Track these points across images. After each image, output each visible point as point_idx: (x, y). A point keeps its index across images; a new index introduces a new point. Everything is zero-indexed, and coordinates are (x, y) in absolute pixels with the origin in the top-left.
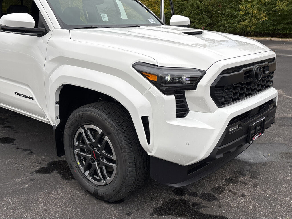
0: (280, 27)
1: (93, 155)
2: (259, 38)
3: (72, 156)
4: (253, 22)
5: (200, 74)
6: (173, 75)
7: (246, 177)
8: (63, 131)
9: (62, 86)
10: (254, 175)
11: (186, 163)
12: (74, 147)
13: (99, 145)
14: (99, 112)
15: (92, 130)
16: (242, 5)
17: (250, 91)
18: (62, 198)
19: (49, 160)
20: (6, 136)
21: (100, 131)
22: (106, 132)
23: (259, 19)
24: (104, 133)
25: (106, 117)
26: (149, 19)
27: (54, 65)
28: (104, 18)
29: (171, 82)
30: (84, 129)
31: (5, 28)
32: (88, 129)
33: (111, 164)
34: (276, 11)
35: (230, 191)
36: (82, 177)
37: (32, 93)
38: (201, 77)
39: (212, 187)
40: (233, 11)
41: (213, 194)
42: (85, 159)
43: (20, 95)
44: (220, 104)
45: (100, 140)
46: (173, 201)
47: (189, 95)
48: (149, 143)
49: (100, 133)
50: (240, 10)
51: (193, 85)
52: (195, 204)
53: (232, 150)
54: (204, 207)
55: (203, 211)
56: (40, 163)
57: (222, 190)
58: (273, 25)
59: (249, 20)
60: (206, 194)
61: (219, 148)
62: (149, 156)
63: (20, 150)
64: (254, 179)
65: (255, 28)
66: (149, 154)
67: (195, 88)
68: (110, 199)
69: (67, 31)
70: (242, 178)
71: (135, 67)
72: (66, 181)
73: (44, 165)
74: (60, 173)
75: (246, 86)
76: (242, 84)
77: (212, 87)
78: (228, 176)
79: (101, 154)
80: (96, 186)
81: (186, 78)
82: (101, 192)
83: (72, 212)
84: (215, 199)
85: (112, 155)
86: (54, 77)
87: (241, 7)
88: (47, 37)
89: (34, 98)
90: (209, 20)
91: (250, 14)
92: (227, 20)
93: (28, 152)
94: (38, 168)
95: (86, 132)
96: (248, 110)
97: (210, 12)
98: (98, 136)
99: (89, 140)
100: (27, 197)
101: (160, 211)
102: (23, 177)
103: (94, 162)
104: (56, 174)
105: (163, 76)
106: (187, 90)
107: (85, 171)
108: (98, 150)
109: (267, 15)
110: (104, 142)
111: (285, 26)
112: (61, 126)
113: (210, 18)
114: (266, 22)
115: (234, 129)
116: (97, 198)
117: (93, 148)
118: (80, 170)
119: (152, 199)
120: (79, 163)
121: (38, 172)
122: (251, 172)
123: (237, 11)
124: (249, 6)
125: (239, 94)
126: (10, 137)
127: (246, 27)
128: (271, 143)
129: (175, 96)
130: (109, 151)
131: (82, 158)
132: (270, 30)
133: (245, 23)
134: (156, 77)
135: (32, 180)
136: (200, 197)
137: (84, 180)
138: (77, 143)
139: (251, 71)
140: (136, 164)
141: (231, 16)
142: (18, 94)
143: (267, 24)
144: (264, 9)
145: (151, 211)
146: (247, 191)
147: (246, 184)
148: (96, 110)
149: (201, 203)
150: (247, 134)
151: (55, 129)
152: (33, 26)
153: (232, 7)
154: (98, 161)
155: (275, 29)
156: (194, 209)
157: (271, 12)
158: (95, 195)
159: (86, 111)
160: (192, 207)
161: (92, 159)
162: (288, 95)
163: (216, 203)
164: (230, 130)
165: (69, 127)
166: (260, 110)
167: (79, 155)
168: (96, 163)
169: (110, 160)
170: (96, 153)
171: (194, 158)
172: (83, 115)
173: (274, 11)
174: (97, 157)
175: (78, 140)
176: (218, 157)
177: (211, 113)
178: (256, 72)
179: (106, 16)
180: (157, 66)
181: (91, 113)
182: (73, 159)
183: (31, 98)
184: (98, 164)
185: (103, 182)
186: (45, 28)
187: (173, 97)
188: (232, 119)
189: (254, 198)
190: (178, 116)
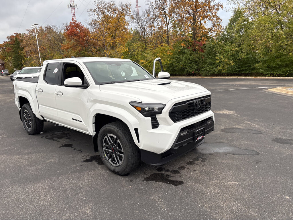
0: (243, 69)
1: (112, 150)
2: (230, 77)
3: (102, 152)
4: (225, 67)
5: (163, 106)
6: (150, 107)
7: (199, 161)
8: (97, 138)
9: (96, 114)
10: (204, 160)
11: (159, 152)
12: (103, 147)
13: (115, 145)
14: (114, 127)
15: (111, 137)
16: (217, 56)
17: (194, 114)
18: (97, 174)
19: (91, 155)
20: (68, 143)
21: (115, 137)
22: (118, 137)
23: (229, 65)
24: (117, 138)
25: (118, 130)
26: (145, 76)
27: (92, 104)
28: (123, 74)
29: (148, 111)
30: (107, 136)
31: (67, 85)
32: (109, 136)
33: (121, 154)
34: (240, 59)
35: (188, 169)
36: (107, 162)
37: (81, 118)
38: (164, 108)
39: (178, 167)
40: (212, 61)
41: (178, 170)
42: (109, 152)
43: (75, 120)
44: (175, 120)
45: (115, 142)
46: (156, 174)
47: (158, 117)
48: (139, 142)
49: (115, 138)
50: (216, 60)
51: (160, 112)
52: (167, 175)
53: (184, 145)
54: (172, 177)
55: (171, 179)
56: (86, 157)
57: (184, 168)
58: (239, 68)
59: (222, 66)
60: (175, 170)
61: (175, 144)
62: (140, 149)
63: (76, 150)
64: (203, 162)
65: (227, 70)
66: (139, 148)
67: (161, 113)
68: (122, 173)
69: (98, 86)
70: (196, 162)
71: (131, 104)
72: (99, 166)
73: (88, 158)
74: (96, 161)
75: (190, 111)
76: (188, 110)
77: (169, 113)
78: (189, 161)
79: (116, 149)
80: (115, 167)
81: (156, 108)
82: (117, 170)
83: (102, 180)
84: (179, 172)
85: (122, 149)
86: (92, 110)
87: (217, 58)
88: (88, 89)
89: (82, 121)
90: (197, 67)
91: (223, 62)
92: (209, 66)
93: (80, 151)
94: (85, 160)
95: (108, 138)
96: (192, 124)
97: (196, 62)
98: (114, 140)
99: (110, 142)
100: (79, 174)
101: (148, 179)
102: (77, 164)
103: (113, 154)
104: (94, 162)
105: (144, 108)
106: (157, 114)
107: (109, 159)
108: (115, 147)
109: (234, 62)
110: (117, 143)
111: (246, 68)
112: (96, 135)
113: (197, 65)
114: (234, 66)
115: (184, 133)
116: (115, 174)
117: (112, 146)
118: (106, 159)
119: (145, 173)
120: (105, 155)
121: (85, 161)
122: (203, 159)
123: (214, 60)
124: (222, 57)
125: (186, 116)
126: (70, 144)
127: (221, 70)
128: (218, 143)
129: (151, 118)
130: (120, 148)
131: (107, 152)
132: (236, 71)
133: (220, 68)
134: (140, 108)
135: (81, 165)
136: (171, 172)
137: (108, 164)
138: (104, 144)
139: (193, 103)
140: (133, 153)
141: (211, 64)
142: (74, 119)
143: (234, 67)
144: (231, 58)
145: (143, 179)
146: (197, 168)
147: (198, 165)
148: (113, 126)
149: (171, 175)
150: (193, 136)
151: (93, 137)
152: (81, 84)
153: (211, 58)
154: (115, 153)
155: (240, 71)
156: (167, 178)
157: (236, 60)
158: (114, 172)
159: (108, 127)
160: (165, 177)
161: (112, 152)
162: (237, 114)
163: (179, 174)
164: (182, 134)
165: (100, 136)
166: (201, 124)
167: (105, 150)
168: (114, 154)
169: (121, 152)
170: (114, 149)
171: (163, 150)
172: (106, 129)
173: (238, 59)
174: (114, 151)
175: (105, 142)
176: (175, 148)
177: (171, 125)
178: (196, 104)
179: (124, 73)
180: (141, 103)
181: (110, 128)
182: (103, 153)
183: (81, 121)
184: (115, 155)
185: (118, 165)
186: (87, 84)
187: (150, 118)
188: (181, 129)
189: (200, 172)
190: (153, 128)
